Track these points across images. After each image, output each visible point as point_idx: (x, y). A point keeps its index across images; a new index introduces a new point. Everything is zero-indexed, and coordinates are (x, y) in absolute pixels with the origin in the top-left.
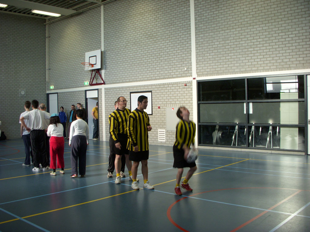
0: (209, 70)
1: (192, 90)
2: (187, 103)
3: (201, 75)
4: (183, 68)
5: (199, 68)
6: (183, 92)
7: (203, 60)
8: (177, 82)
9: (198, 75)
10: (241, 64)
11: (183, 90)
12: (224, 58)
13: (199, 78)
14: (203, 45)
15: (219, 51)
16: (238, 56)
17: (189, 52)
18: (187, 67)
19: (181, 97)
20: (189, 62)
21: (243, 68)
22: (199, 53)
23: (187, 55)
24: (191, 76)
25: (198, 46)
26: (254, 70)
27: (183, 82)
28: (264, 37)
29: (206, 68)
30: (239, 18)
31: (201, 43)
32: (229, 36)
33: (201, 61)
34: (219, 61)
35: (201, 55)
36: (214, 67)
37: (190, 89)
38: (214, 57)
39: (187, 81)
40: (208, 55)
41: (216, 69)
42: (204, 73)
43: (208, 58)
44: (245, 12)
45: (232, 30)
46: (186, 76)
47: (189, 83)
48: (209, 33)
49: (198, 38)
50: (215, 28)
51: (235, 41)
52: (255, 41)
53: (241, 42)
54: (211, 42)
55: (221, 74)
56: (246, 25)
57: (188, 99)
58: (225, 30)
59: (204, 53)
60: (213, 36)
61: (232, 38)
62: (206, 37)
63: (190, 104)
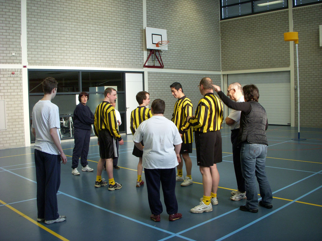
0: (42, 59)
1: (21, 80)
2: (14, 95)
3: (33, 63)
4: (8, 52)
5: (30, 56)
6: (9, 82)
7: (36, 47)
9: (30, 63)
10: (77, 58)
11: (9, 79)
12: (60, 49)
13: (30, 66)
14: (36, 30)
15: (54, 40)
16: (74, 50)
17: (17, 35)
18: (14, 52)
19: (5, 88)
20: (18, 46)
21: (78, 61)
22: (30, 39)
23: (15, 37)
24: (21, 63)
25: (30, 30)
26: (87, 64)
27: (9, 69)
28: (96, 36)
29: (39, 56)
30: (75, 13)
31: (33, 27)
32: (65, 28)
33: (33, 47)
34: (54, 51)
35: (33, 41)
36: (48, 56)
37: (19, 79)
38: (49, 45)
39: (15, 69)
40: (42, 42)
41: (51, 59)
42: (37, 61)
43: (41, 46)
44: (81, 9)
45: (68, 23)
46: (13, 62)
47: (18, 71)
48: (43, 19)
49: (30, 22)
50: (51, 16)
51: (70, 34)
52: (89, 38)
53: (76, 37)
54: (45, 29)
55: (56, 65)
56: (81, 22)
57: (16, 91)
58: (61, 21)
59: (37, 39)
60: (48, 23)
61: (68, 31)
62: (40, 23)
63: (19, 97)
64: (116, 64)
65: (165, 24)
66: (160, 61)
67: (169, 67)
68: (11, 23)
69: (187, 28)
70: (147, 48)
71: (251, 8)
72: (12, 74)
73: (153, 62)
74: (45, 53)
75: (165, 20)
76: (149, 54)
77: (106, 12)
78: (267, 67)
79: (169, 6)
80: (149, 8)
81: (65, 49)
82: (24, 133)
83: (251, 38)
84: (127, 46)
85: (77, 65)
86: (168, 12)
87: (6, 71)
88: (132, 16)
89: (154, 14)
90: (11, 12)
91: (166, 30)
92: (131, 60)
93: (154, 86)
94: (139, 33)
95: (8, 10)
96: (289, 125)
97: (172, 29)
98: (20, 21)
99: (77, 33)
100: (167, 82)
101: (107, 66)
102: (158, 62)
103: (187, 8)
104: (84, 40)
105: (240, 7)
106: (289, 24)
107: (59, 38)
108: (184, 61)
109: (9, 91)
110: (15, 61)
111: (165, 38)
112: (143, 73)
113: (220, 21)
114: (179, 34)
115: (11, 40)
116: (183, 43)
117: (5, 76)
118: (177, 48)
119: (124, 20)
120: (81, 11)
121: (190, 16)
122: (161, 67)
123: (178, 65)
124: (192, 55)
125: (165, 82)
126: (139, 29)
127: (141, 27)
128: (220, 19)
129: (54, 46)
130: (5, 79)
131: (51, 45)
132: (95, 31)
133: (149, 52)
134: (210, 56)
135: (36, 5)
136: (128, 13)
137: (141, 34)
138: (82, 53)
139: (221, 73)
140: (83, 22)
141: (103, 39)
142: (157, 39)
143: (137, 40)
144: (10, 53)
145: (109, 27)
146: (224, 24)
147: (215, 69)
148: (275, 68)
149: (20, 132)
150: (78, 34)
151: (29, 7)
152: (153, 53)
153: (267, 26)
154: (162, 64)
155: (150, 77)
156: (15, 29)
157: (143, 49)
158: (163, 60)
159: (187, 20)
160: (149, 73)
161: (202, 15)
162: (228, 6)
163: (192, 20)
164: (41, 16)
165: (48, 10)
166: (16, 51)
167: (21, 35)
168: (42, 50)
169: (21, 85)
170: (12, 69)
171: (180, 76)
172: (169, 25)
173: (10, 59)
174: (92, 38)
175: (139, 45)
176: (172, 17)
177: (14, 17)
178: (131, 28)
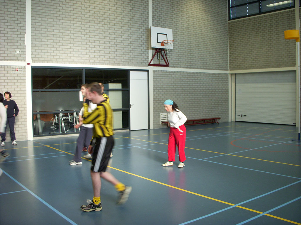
0: (46, 57)
1: (24, 76)
2: (18, 91)
3: (36, 60)
4: (13, 50)
5: (34, 53)
6: (13, 78)
7: (40, 45)
8: (4, 66)
9: (34, 61)
10: (80, 56)
11: (13, 75)
12: (64, 47)
13: (34, 63)
14: (40, 29)
15: (58, 39)
16: (78, 48)
17: (22, 33)
18: (19, 49)
19: (9, 84)
20: (22, 44)
21: (82, 59)
22: (34, 37)
23: (19, 36)
24: (25, 60)
25: (34, 29)
26: (91, 62)
27: (13, 66)
28: (101, 35)
29: (43, 54)
30: (80, 13)
31: (38, 27)
32: (69, 27)
33: (37, 45)
34: (58, 49)
35: (37, 40)
36: (52, 54)
37: (23, 75)
38: (52, 44)
39: (19, 66)
40: (46, 41)
41: (55, 57)
42: (40, 59)
43: (45, 44)
44: (85, 9)
45: (72, 22)
46: (17, 60)
47: (21, 68)
48: (48, 18)
49: (34, 21)
50: (55, 15)
51: (75, 32)
52: (93, 37)
53: (80, 35)
54: (49, 28)
55: (60, 62)
56: (86, 21)
57: (19, 87)
58: (65, 20)
59: (42, 37)
60: (52, 23)
61: (72, 30)
62: (44, 22)
63: (22, 92)
64: (120, 62)
65: (172, 24)
66: (166, 60)
67: (174, 66)
68: (16, 22)
69: (194, 27)
70: (152, 47)
71: (258, 8)
72: (16, 70)
73: (158, 61)
74: (49, 51)
75: (172, 20)
76: (154, 53)
77: (110, 12)
78: (273, 67)
79: (176, 6)
80: (155, 8)
81: (69, 47)
82: (27, 127)
83: (258, 38)
84: (132, 45)
85: (81, 63)
86: (175, 12)
87: (10, 68)
88: (138, 16)
89: (160, 13)
90: (16, 12)
91: (172, 29)
92: (136, 59)
93: (159, 84)
94: (145, 33)
95: (13, 10)
96: (294, 125)
97: (179, 29)
98: (24, 20)
99: (81, 32)
100: (173, 80)
101: (111, 64)
102: (163, 60)
103: (194, 8)
104: (88, 38)
105: (247, 7)
106: (295, 24)
107: (63, 37)
108: (190, 60)
109: (13, 87)
110: (19, 58)
111: (170, 37)
112: (148, 71)
113: (228, 22)
114: (186, 34)
115: (15, 39)
116: (189, 42)
117: (9, 72)
118: (183, 48)
119: (129, 19)
120: (86, 11)
121: (198, 16)
122: (167, 65)
123: (185, 64)
124: (199, 54)
125: (170, 80)
126: (144, 28)
127: (147, 26)
128: (228, 19)
129: (58, 44)
130: (9, 75)
131: (55, 44)
132: (100, 30)
133: (155, 51)
134: (218, 55)
135: (41, 5)
136: (134, 13)
137: (147, 33)
138: (85, 51)
139: (229, 72)
140: (88, 21)
141: (108, 38)
142: (162, 38)
143: (143, 39)
144: (14, 51)
145: (113, 27)
146: (232, 24)
147: (222, 69)
148: (281, 67)
149: (23, 126)
150: (83, 33)
151: (34, 7)
152: (158, 52)
153: (274, 26)
154: (167, 63)
155: (155, 75)
156: (19, 28)
157: (148, 47)
158: (168, 59)
159: (195, 20)
160: (154, 71)
161: (210, 15)
162: (236, 6)
163: (199, 20)
164: (45, 15)
165: (53, 9)
166: (21, 49)
167: (25, 33)
168: (46, 48)
169: (24, 81)
170: (16, 66)
171: (186, 74)
172: (175, 24)
173: (14, 57)
174: (96, 37)
175: (145, 44)
176: (179, 17)
177: (19, 17)
178: (136, 27)
